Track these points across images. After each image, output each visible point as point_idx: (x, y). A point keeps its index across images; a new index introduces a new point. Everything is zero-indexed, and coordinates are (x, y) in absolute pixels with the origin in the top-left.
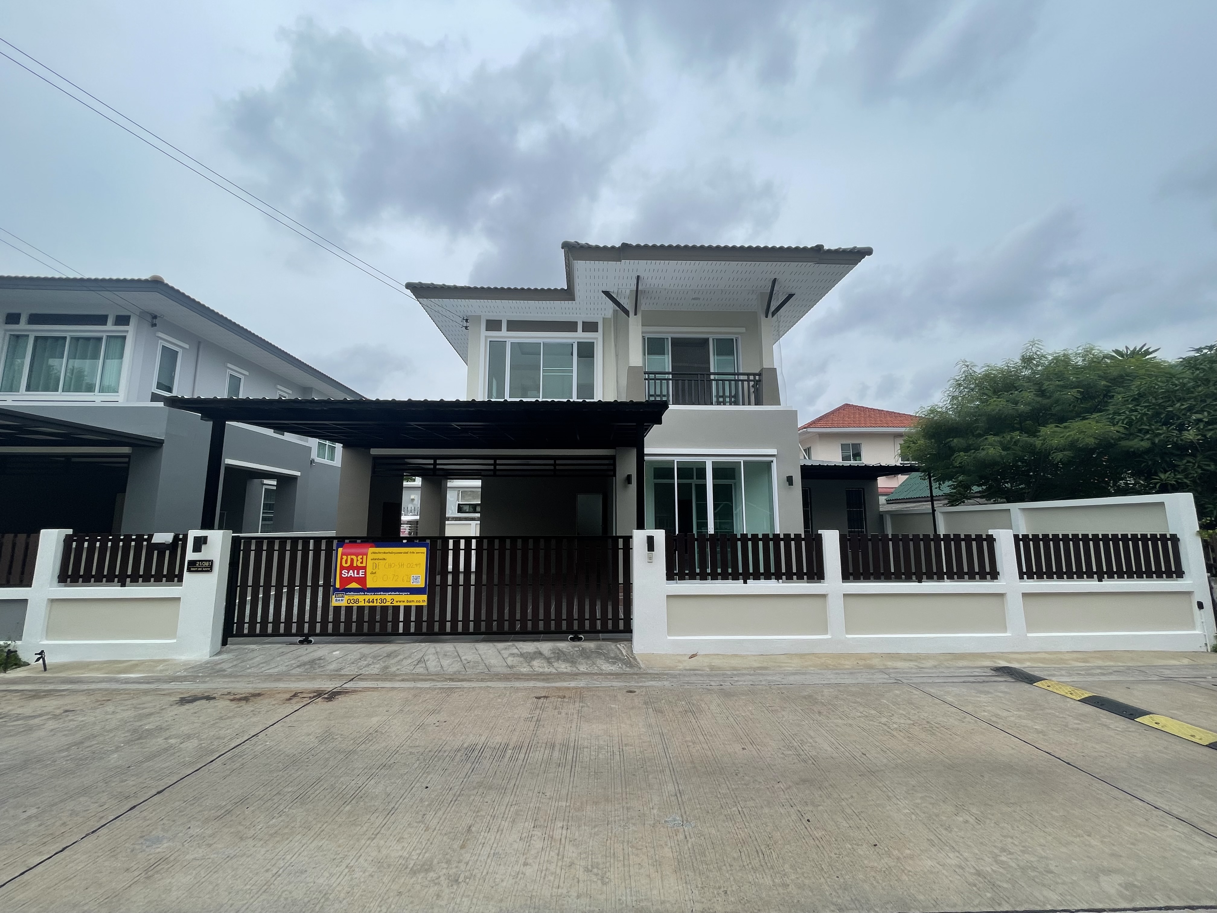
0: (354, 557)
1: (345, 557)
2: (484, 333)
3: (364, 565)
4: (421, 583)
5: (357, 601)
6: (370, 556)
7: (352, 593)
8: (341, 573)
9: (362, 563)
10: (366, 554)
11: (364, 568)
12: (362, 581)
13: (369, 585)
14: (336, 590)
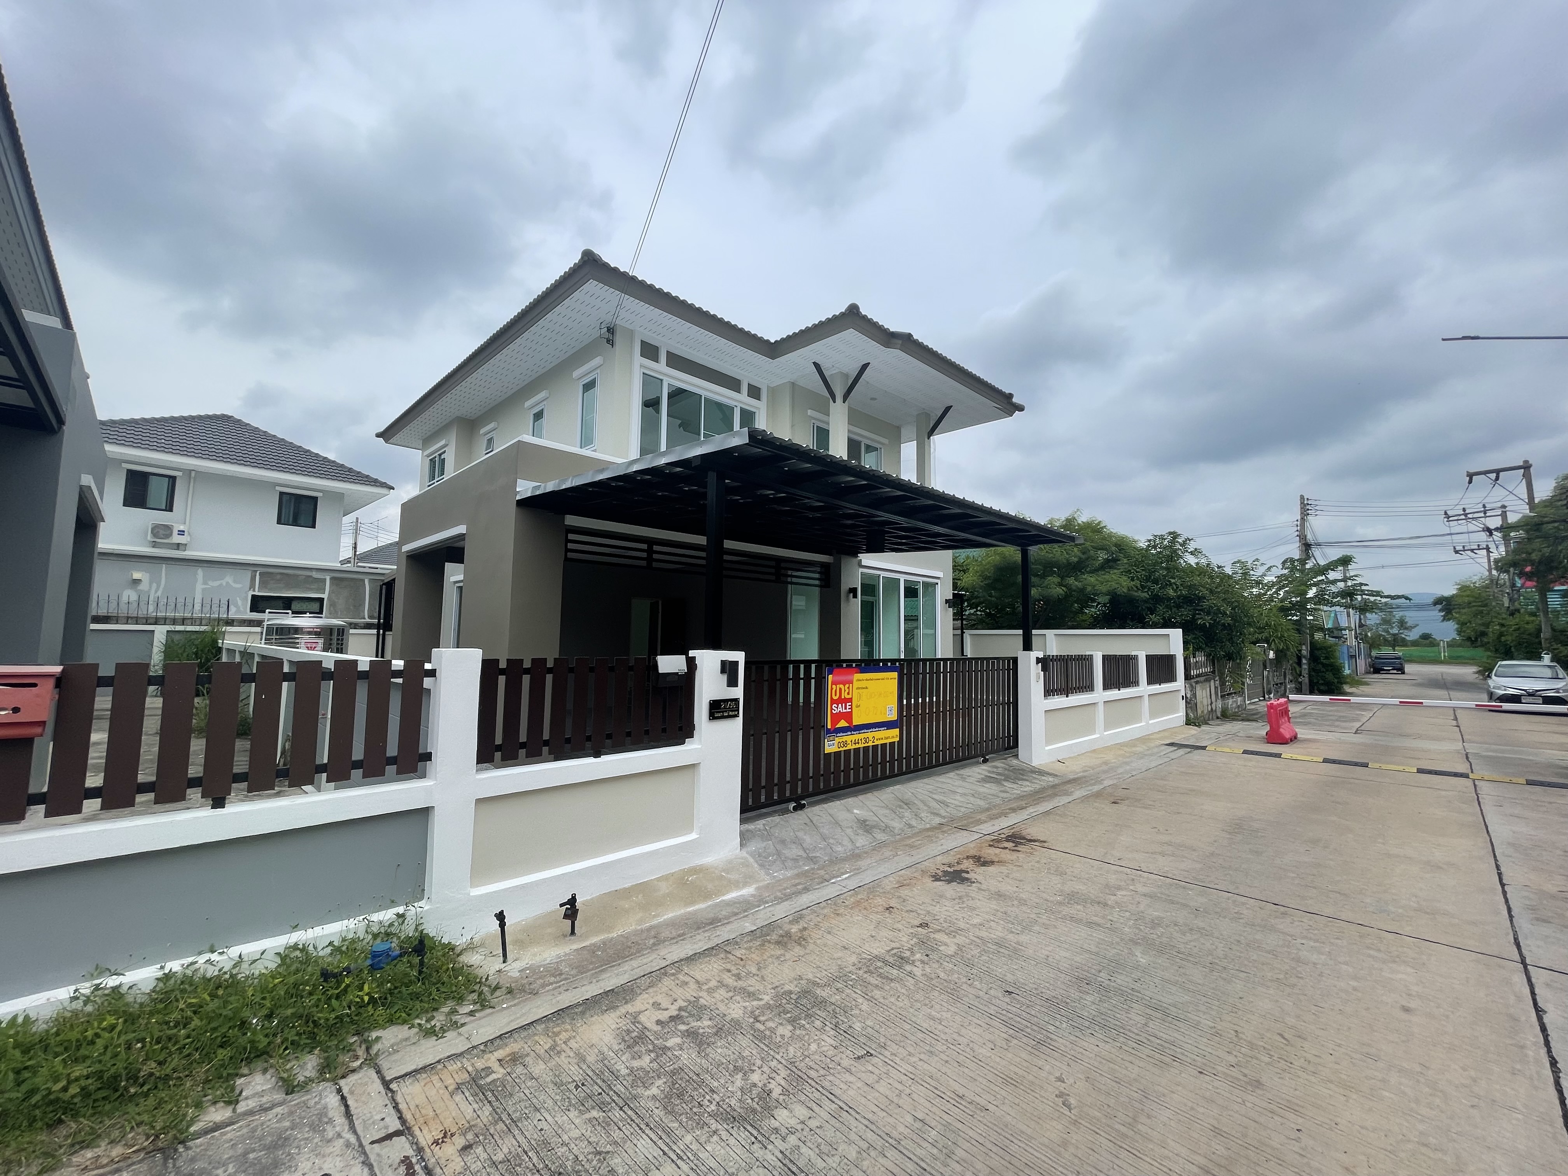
0: (842, 686)
1: (834, 686)
2: (639, 361)
3: (850, 696)
4: (894, 716)
5: (845, 743)
6: (856, 684)
7: (842, 734)
8: (832, 709)
9: (848, 694)
10: (851, 682)
11: (850, 700)
12: (848, 716)
13: (856, 722)
14: (829, 731)
